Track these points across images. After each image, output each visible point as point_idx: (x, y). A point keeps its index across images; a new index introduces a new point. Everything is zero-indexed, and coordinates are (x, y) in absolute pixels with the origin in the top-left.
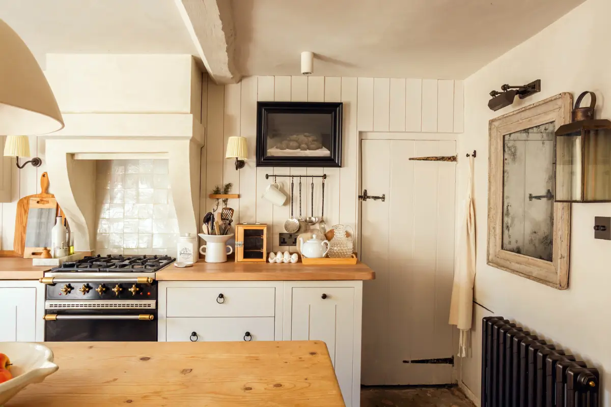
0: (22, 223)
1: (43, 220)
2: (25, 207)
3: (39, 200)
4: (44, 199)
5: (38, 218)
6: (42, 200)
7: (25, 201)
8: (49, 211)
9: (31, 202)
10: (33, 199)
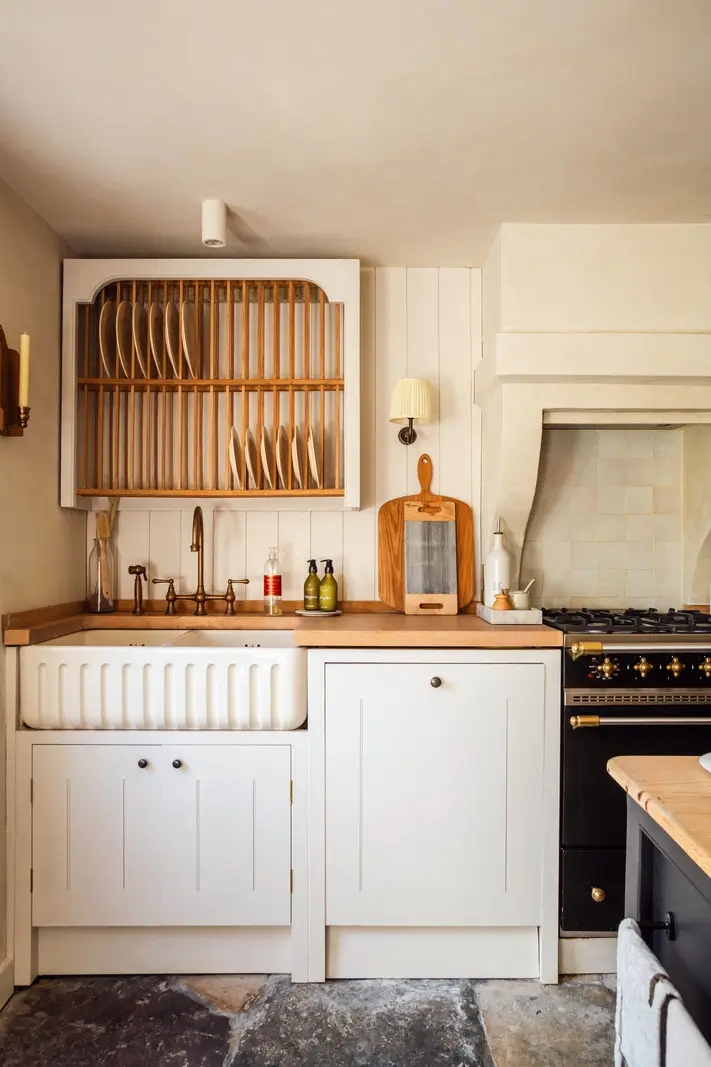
0: (391, 549)
1: (435, 543)
2: (396, 519)
3: (421, 506)
4: (432, 505)
5: (424, 539)
6: (428, 506)
7: (394, 509)
8: (443, 527)
9: (407, 510)
10: (412, 503)
